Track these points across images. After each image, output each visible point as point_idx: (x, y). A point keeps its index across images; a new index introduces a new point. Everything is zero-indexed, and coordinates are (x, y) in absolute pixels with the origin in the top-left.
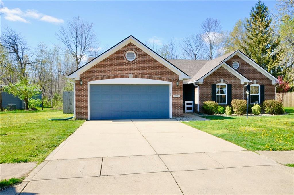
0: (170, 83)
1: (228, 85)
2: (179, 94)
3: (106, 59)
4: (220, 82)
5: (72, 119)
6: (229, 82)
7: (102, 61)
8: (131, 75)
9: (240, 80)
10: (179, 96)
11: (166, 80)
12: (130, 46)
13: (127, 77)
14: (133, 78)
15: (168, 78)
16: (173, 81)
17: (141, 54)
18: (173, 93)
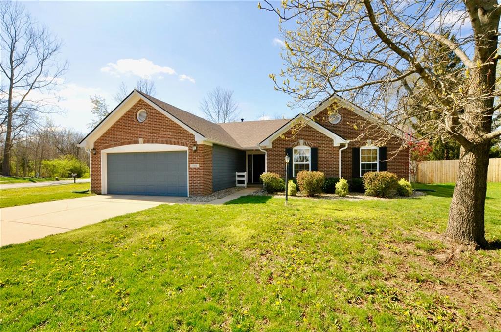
0: (186, 148)
1: (312, 149)
2: (197, 163)
3: (116, 122)
4: (298, 144)
5: (88, 192)
6: (313, 144)
7: (113, 126)
8: (141, 140)
9: (333, 140)
10: (198, 166)
11: (181, 144)
12: (141, 104)
13: (137, 142)
14: (144, 143)
15: (183, 141)
16: (189, 145)
17: (152, 113)
18: (191, 162)
